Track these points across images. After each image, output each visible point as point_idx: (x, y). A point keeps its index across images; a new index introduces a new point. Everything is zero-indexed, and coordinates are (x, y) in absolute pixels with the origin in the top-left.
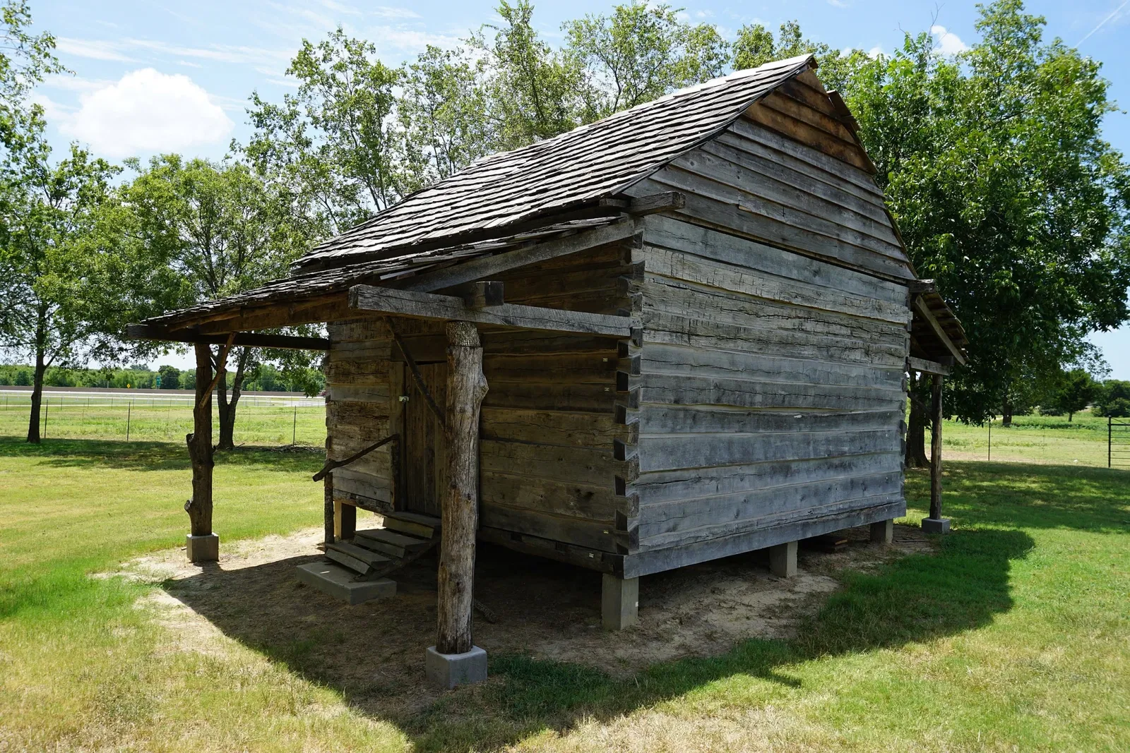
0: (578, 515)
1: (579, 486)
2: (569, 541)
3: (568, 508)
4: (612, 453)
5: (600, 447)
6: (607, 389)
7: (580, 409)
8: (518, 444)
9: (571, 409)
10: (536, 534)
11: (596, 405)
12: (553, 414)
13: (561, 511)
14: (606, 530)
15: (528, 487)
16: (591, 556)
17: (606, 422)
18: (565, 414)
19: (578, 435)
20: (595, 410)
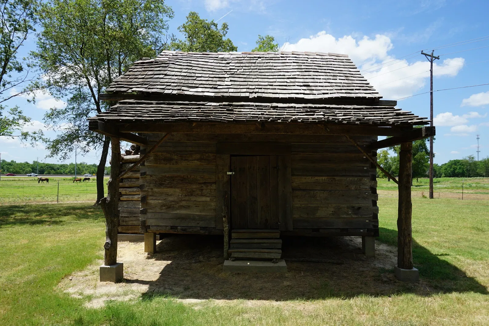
0: (353, 217)
1: (354, 205)
2: (347, 227)
3: (348, 214)
4: (370, 191)
5: (364, 190)
6: (365, 168)
7: (353, 176)
8: (317, 191)
9: (349, 176)
10: (328, 227)
11: (361, 174)
12: (337, 178)
13: (345, 216)
14: (367, 220)
15: (324, 209)
16: (362, 231)
17: (366, 180)
18: (344, 178)
19: (352, 186)
20: (360, 176)
